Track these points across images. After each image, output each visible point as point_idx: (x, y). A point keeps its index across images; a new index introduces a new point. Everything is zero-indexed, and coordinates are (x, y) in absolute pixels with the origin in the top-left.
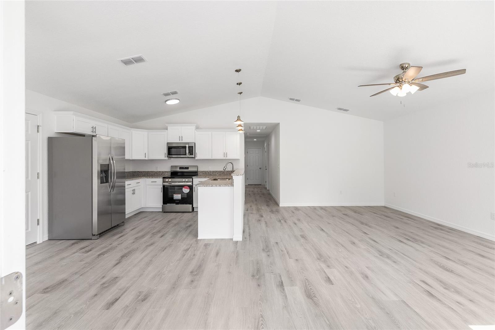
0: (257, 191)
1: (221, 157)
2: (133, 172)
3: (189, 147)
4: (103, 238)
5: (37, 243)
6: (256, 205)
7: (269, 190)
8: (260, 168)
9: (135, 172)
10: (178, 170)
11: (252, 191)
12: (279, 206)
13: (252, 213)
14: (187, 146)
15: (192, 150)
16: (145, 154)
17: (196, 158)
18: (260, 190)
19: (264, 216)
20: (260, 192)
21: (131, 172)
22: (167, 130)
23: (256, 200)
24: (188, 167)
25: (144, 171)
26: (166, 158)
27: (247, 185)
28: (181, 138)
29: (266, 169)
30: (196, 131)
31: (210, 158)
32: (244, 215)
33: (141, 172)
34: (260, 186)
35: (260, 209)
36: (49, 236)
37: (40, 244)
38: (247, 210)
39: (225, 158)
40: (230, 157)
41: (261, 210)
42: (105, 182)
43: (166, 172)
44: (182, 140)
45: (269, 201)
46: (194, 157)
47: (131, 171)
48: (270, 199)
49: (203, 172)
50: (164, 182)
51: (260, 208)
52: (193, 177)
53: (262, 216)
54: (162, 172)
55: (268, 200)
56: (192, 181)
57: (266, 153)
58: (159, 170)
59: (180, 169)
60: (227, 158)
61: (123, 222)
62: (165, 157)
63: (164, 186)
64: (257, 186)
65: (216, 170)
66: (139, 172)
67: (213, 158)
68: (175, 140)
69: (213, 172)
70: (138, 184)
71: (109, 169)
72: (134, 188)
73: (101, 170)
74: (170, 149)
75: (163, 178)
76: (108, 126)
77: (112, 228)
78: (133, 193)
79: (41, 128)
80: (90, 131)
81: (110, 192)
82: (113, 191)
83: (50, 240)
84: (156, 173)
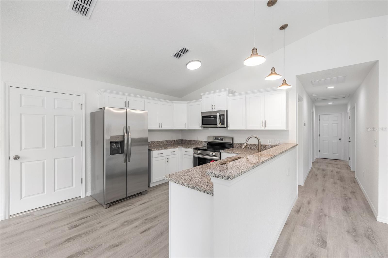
0: (332, 171)
3: (220, 116)
4: (111, 208)
5: (81, 197)
6: (322, 201)
7: (353, 172)
8: (340, 139)
9: (183, 140)
11: (323, 170)
12: (376, 220)
13: (303, 224)
14: (218, 114)
15: (223, 119)
16: (184, 124)
17: (228, 128)
18: (337, 170)
19: (330, 242)
20: (336, 174)
22: (202, 99)
23: (324, 190)
24: (223, 138)
25: (189, 140)
26: (201, 128)
27: (319, 158)
28: (213, 106)
29: (349, 142)
30: (228, 97)
32: (285, 225)
33: (187, 141)
34: (339, 162)
35: (326, 215)
36: (91, 192)
37: (83, 198)
38: (298, 211)
39: (263, 128)
41: (327, 218)
42: (120, 153)
43: (204, 141)
44: (214, 108)
45: (350, 199)
46: (226, 127)
47: (181, 139)
48: (353, 193)
49: (238, 144)
50: (195, 153)
51: (326, 211)
52: (221, 151)
53: (323, 243)
54: (202, 141)
55: (350, 195)
56: (219, 155)
57: (349, 120)
59: (215, 140)
60: (266, 128)
61: (146, 191)
63: (194, 157)
64: (333, 162)
67: (248, 128)
68: (208, 109)
69: (251, 145)
70: (173, 152)
71: (124, 141)
72: (167, 156)
73: (110, 141)
74: (204, 119)
75: (194, 149)
76: (145, 100)
77: (130, 196)
78: (166, 162)
79: (84, 106)
80: (122, 106)
81: (125, 162)
82: (129, 161)
83: (91, 196)
84: (197, 142)
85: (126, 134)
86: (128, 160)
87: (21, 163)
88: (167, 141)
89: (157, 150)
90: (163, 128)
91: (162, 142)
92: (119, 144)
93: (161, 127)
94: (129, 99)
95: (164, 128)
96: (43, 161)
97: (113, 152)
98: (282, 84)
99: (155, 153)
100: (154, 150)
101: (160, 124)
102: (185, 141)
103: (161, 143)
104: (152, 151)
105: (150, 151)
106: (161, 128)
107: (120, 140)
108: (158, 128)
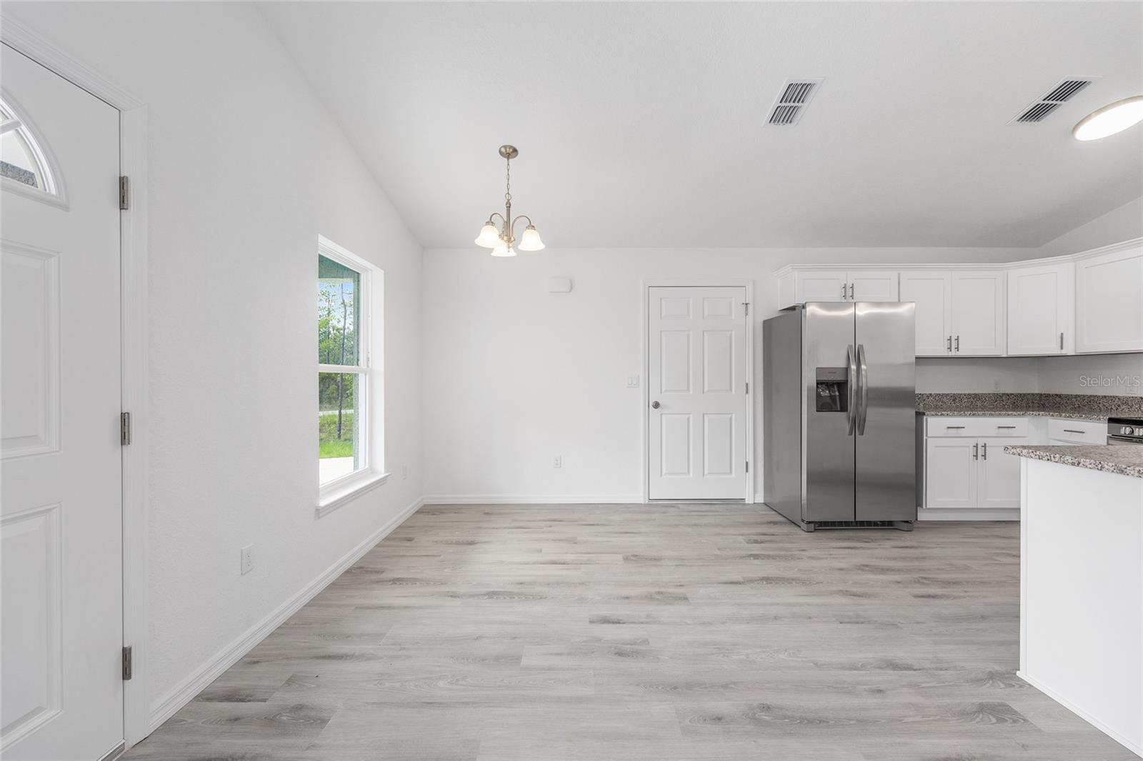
2: (1041, 395)
5: (745, 501)
9: (1048, 396)
16: (1062, 337)
21: (1033, 395)
25: (1079, 396)
33: (1068, 397)
37: (749, 504)
42: (839, 409)
47: (1037, 391)
61: (907, 522)
66: (1060, 396)
70: (1006, 430)
71: (847, 381)
72: (980, 439)
73: (817, 381)
75: (1111, 420)
76: (899, 274)
77: (862, 523)
78: (976, 456)
79: (750, 308)
80: (836, 296)
81: (851, 434)
82: (862, 434)
83: (765, 504)
85: (853, 367)
86: (859, 429)
87: (661, 415)
88: (976, 396)
89: (942, 415)
90: (961, 353)
91: (955, 398)
92: (836, 389)
93: (953, 347)
94: (850, 277)
95: (965, 351)
96: (688, 416)
97: (823, 406)
99: (935, 425)
100: (933, 413)
101: (950, 339)
102: (1058, 399)
103: (954, 400)
104: (925, 418)
105: (919, 415)
106: (953, 353)
107: (838, 379)
108: (945, 353)
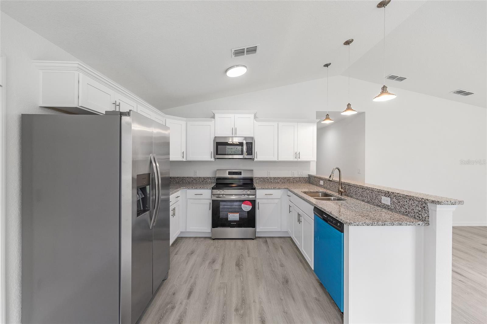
1: (291, 158)
3: (247, 143)
10: (227, 175)
14: (244, 142)
15: (251, 148)
16: (183, 153)
17: (255, 160)
22: (214, 118)
24: (241, 172)
26: (213, 159)
28: (234, 129)
30: (255, 121)
31: (275, 159)
39: (296, 160)
40: (303, 158)
43: (208, 178)
44: (236, 134)
46: (252, 158)
49: (260, 178)
50: (213, 194)
54: (204, 178)
58: (198, 175)
59: (229, 174)
60: (299, 160)
62: (212, 157)
63: (213, 201)
65: (279, 177)
69: (275, 178)
70: (178, 198)
73: (137, 187)
74: (219, 146)
76: (137, 105)
84: (195, 180)
98: (325, 119)
